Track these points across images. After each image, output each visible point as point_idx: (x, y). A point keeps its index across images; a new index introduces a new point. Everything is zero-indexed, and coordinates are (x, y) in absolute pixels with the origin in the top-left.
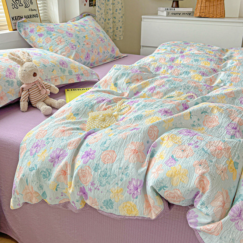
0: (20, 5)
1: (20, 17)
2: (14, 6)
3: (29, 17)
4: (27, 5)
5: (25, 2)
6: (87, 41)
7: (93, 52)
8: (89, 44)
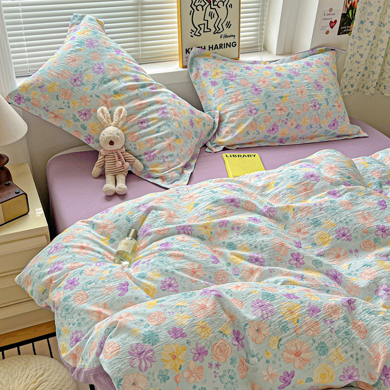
3: (217, 48)
6: (282, 105)
7: (286, 123)
8: (284, 111)
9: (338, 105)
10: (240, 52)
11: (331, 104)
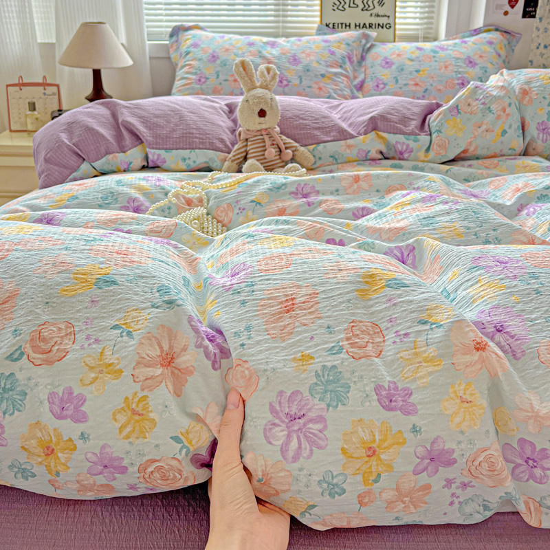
0: (352, 5)
1: (344, 26)
2: (336, 7)
3: (366, 27)
4: (367, 6)
5: (365, 2)
6: (418, 80)
8: (420, 86)
10: (396, 39)
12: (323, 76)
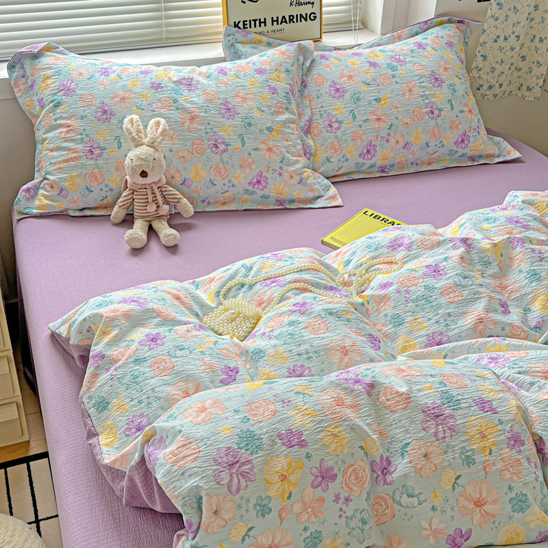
6: (379, 113)
7: (388, 141)
8: (384, 121)
9: (468, 109)
10: (323, 31)
11: (457, 108)
12: (270, 129)
